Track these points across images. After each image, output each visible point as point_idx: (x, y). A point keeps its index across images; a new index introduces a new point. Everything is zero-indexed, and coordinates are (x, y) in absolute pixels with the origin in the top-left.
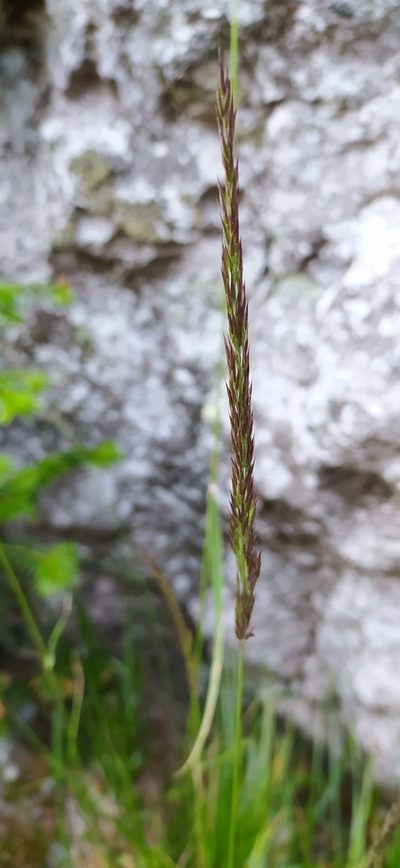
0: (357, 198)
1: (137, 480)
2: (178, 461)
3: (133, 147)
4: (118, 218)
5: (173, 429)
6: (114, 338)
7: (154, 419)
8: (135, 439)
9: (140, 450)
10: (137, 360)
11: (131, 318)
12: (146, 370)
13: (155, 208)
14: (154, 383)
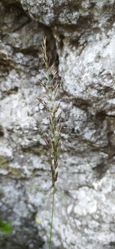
0: (77, 185)
1: (17, 226)
2: (30, 223)
3: (14, 155)
4: (10, 170)
5: (28, 215)
6: (10, 192)
7: (22, 212)
8: (16, 216)
9: (18, 219)
10: (17, 197)
11: (15, 187)
12: (19, 199)
13: (21, 171)
14: (22, 202)
